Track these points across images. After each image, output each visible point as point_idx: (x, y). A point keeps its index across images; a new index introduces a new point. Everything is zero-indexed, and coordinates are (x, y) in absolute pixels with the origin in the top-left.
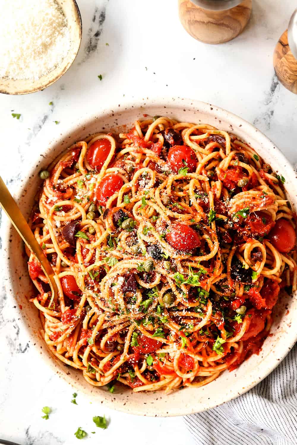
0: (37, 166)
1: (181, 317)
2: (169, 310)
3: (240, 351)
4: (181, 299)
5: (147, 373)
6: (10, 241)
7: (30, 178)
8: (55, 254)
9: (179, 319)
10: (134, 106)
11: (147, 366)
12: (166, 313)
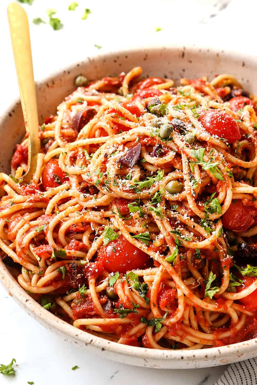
0: (78, 65)
1: (179, 222)
2: (168, 204)
3: (239, 327)
4: (189, 187)
5: (104, 296)
6: (10, 115)
7: (65, 72)
8: (53, 139)
9: (176, 223)
10: (210, 50)
11: (107, 286)
12: (163, 206)
